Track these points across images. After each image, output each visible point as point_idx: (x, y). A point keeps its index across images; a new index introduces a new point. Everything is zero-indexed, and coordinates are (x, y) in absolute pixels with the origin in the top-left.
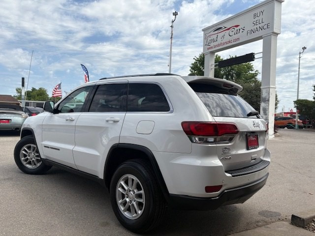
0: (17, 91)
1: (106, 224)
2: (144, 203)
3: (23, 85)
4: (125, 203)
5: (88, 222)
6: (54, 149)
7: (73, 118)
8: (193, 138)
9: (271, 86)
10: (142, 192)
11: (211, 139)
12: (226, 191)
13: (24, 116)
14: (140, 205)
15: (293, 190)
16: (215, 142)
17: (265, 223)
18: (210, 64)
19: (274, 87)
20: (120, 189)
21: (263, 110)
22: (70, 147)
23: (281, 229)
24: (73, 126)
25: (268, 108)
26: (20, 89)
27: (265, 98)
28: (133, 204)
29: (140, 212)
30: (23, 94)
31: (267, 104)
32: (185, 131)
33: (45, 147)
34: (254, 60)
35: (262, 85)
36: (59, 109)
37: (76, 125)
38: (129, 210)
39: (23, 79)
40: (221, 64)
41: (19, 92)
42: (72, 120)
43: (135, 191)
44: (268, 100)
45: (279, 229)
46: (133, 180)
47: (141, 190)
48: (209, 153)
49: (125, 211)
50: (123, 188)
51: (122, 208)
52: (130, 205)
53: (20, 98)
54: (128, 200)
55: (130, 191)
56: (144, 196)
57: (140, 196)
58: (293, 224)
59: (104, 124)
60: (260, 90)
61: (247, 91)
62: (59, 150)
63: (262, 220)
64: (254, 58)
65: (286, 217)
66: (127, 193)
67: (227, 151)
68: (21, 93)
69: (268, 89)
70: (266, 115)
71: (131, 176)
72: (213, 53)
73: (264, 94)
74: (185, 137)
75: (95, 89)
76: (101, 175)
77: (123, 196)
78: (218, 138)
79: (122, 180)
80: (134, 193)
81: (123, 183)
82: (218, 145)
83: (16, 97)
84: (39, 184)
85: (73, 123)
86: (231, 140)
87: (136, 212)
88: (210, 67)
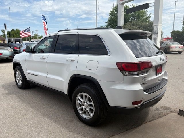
0: (2, 32)
1: (71, 121)
2: (94, 109)
3: (5, 28)
4: (82, 109)
5: (61, 120)
6: (35, 75)
7: (45, 57)
8: (124, 73)
9: (159, 24)
10: (92, 103)
11: (136, 73)
12: (144, 103)
13: (10, 50)
14: (91, 110)
15: (176, 91)
16: (138, 74)
17: (163, 115)
18: (121, 11)
19: (161, 24)
20: (78, 101)
21: (154, 39)
22: (45, 75)
23: (174, 118)
24: (45, 62)
25: (157, 38)
26: (4, 31)
27: (155, 32)
28: (87, 110)
29: (92, 115)
30: (6, 34)
31: (156, 36)
32: (118, 68)
33: (29, 74)
34: (149, 8)
35: (154, 23)
36: (35, 50)
37: (47, 61)
38: (85, 113)
39: (5, 24)
40: (128, 11)
41: (3, 33)
42: (44, 59)
43: (88, 102)
44: (157, 33)
45: (172, 118)
46: (86, 96)
47: (91, 102)
48: (133, 82)
49: (82, 113)
50: (80, 100)
51: (80, 112)
52: (85, 110)
53: (4, 36)
54: (83, 107)
55: (85, 102)
56: (93, 105)
57: (91, 105)
58: (179, 115)
59: (65, 62)
60: (152, 26)
61: (144, 27)
62: (38, 76)
63: (161, 113)
64: (149, 6)
65: (175, 110)
66: (83, 103)
67: (145, 79)
68: (5, 33)
69: (157, 26)
70: (155, 42)
71: (84, 94)
72: (123, 4)
73: (155, 29)
74: (119, 72)
75: (56, 38)
76: (66, 92)
77: (80, 105)
78: (140, 72)
79: (79, 96)
80: (87, 104)
81: (80, 98)
82: (140, 76)
83: (2, 35)
84: (27, 95)
85: (45, 61)
86: (147, 72)
87: (89, 115)
88: (121, 14)
